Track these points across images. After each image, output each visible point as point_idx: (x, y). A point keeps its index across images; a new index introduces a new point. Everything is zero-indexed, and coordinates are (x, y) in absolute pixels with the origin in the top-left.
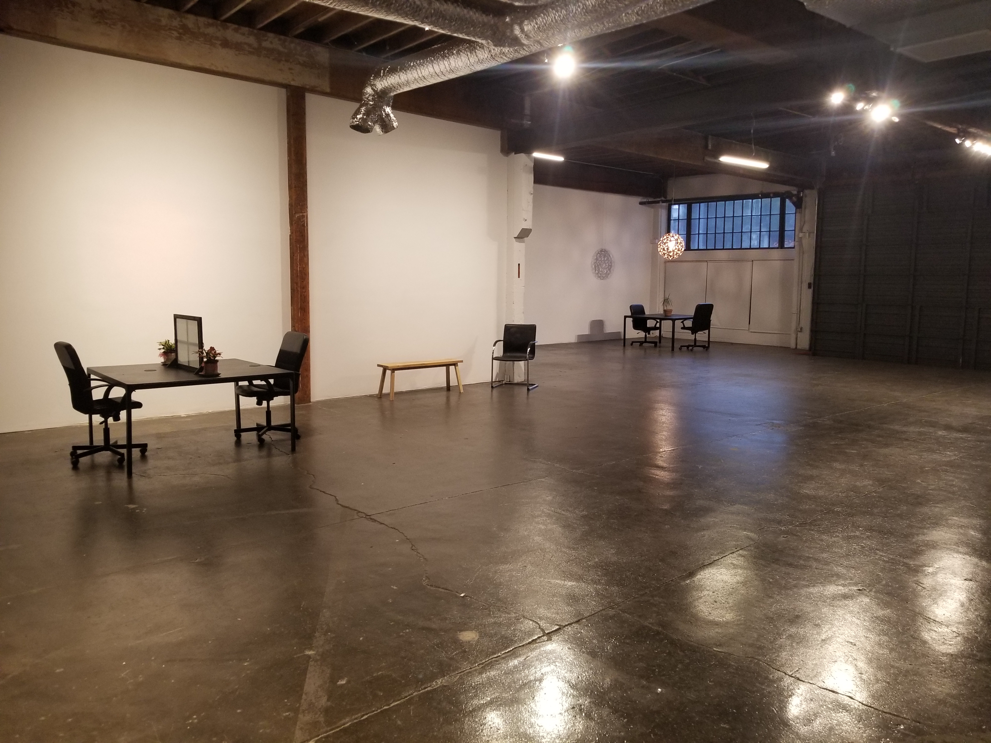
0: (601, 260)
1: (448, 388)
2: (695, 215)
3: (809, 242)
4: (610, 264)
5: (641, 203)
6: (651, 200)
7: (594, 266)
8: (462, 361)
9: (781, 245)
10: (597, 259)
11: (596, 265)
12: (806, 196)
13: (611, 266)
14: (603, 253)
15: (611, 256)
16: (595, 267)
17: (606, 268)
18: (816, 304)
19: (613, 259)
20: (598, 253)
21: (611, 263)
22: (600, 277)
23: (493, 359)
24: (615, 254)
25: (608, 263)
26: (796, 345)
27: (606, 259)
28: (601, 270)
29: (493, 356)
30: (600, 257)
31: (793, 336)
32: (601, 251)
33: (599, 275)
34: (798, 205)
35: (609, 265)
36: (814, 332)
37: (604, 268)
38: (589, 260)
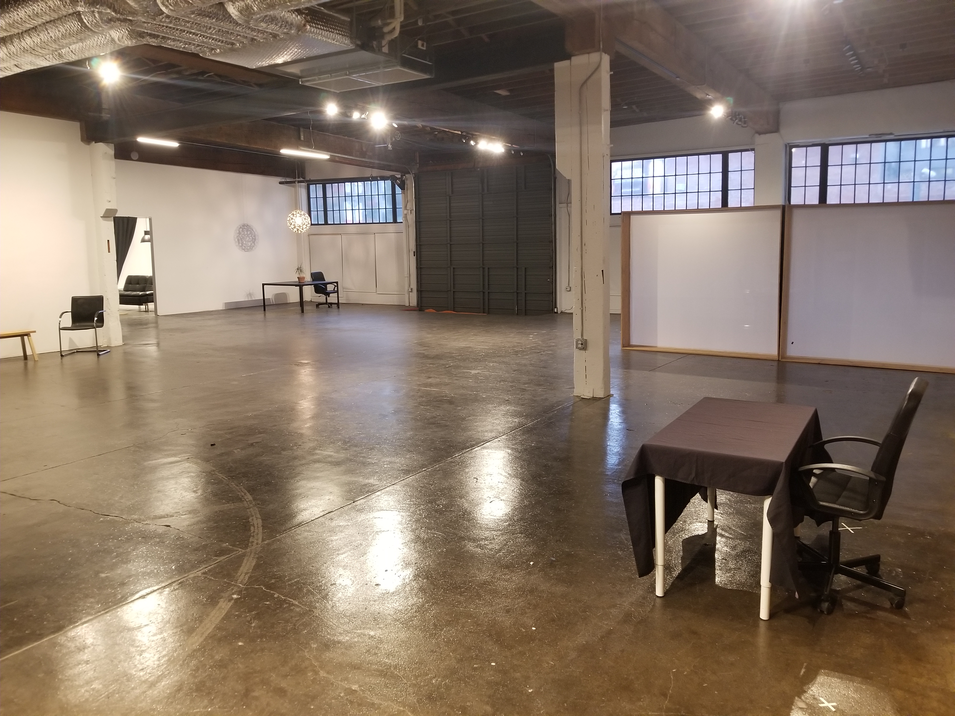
0: (244, 234)
1: (25, 357)
2: (329, 194)
3: (412, 218)
4: (254, 238)
5: (281, 183)
6: (288, 180)
7: (236, 240)
8: (35, 332)
9: (395, 221)
10: (239, 233)
11: (240, 239)
12: (407, 179)
13: (255, 239)
14: (245, 227)
15: (254, 230)
16: (238, 240)
17: (250, 241)
18: (419, 268)
19: (256, 233)
20: (241, 228)
21: (255, 236)
22: (244, 249)
23: (60, 329)
24: (258, 228)
25: (251, 236)
26: (409, 303)
27: (249, 233)
28: (244, 243)
29: (59, 326)
30: (243, 231)
31: (407, 296)
32: (244, 225)
33: (243, 248)
34: (402, 187)
35: (252, 238)
36: (420, 291)
37: (248, 241)
38: (232, 234)
